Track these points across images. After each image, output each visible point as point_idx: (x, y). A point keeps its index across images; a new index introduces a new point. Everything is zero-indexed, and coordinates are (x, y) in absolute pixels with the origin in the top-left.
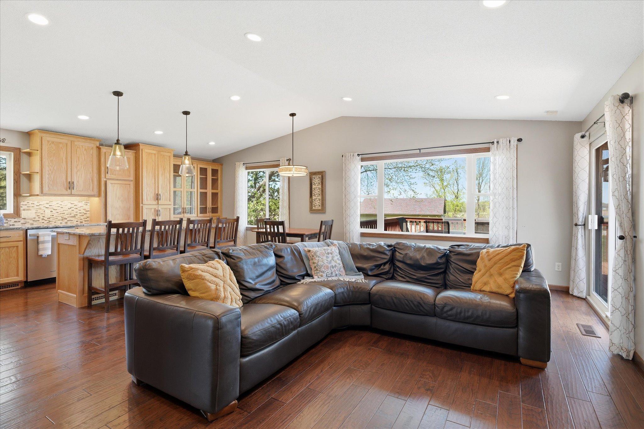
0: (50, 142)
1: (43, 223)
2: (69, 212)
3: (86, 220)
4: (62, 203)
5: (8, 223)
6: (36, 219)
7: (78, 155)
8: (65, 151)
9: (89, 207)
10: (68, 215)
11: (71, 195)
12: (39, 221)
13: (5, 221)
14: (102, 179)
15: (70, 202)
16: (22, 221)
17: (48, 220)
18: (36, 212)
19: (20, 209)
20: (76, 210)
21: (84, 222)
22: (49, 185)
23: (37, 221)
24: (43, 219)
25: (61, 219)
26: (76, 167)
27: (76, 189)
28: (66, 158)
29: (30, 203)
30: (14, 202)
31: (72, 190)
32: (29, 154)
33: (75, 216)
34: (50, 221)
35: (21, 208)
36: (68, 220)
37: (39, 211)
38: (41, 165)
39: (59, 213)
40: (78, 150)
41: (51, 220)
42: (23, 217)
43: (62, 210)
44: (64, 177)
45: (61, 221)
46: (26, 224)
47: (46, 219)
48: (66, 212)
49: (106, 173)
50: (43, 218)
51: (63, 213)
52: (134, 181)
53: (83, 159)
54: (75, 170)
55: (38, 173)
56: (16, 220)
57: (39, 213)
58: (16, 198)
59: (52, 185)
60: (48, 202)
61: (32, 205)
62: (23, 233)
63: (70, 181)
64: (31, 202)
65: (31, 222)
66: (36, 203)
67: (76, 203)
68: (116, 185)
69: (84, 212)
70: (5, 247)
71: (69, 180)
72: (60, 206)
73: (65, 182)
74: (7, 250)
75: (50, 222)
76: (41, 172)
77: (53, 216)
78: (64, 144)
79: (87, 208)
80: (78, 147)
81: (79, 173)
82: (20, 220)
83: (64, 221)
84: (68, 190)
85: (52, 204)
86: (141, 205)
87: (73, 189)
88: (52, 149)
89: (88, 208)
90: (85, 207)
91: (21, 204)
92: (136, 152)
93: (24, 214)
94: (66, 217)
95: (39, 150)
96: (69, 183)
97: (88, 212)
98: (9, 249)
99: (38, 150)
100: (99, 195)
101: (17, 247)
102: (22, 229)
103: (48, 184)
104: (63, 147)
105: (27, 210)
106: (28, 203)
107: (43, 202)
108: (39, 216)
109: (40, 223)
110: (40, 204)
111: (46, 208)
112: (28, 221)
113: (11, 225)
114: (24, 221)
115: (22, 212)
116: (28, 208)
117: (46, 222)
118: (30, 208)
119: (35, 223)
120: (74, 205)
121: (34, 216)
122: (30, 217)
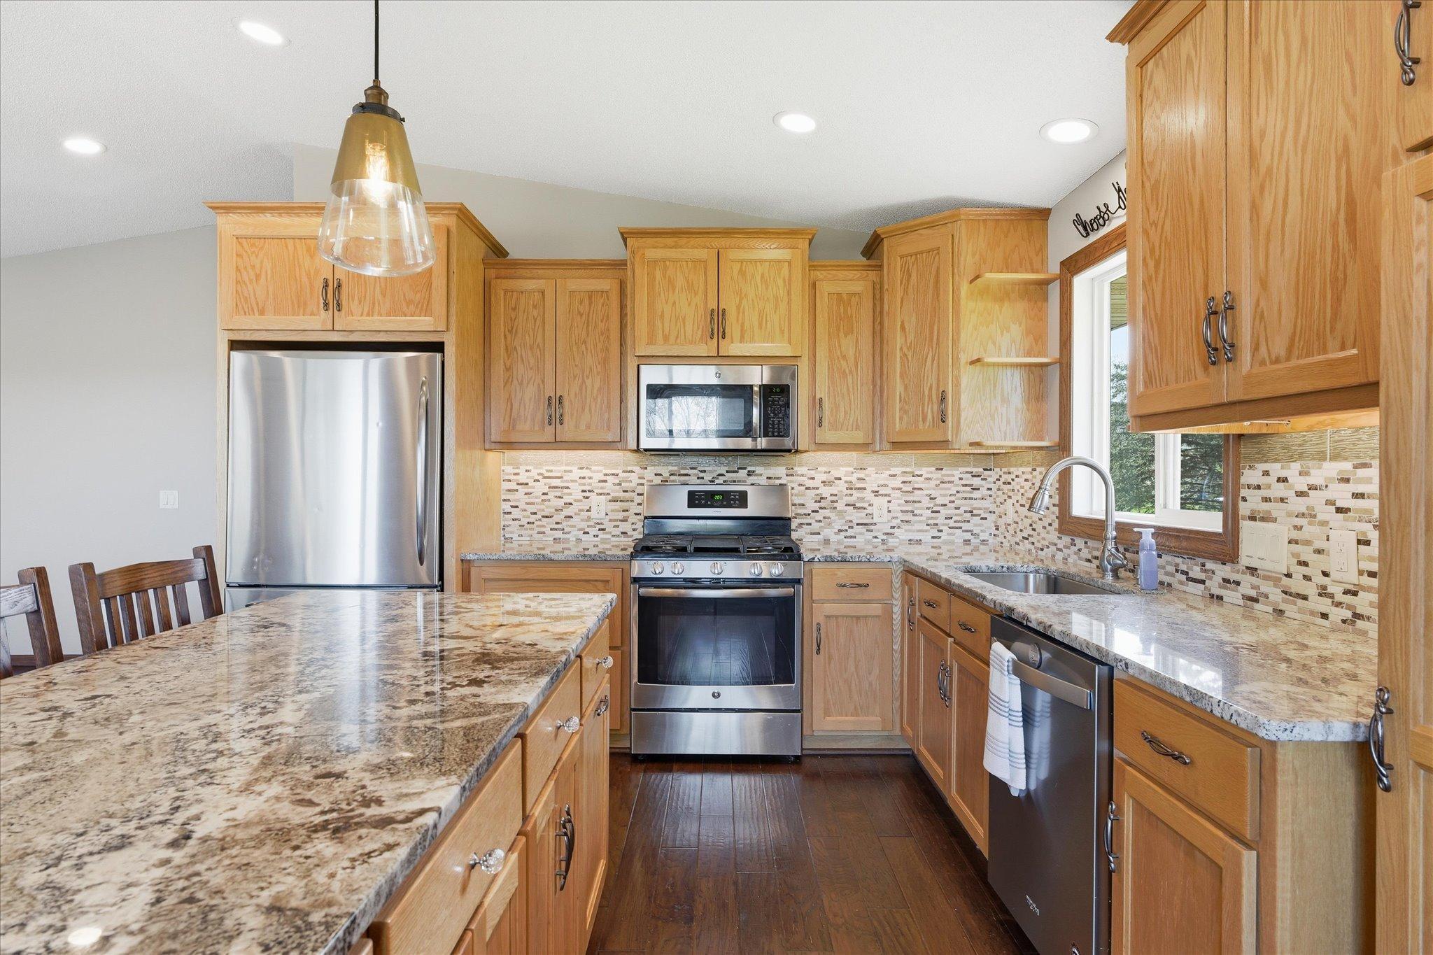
1: (1324, 616)
5: (1203, 582)
6: (1296, 586)
12: (1305, 598)
16: (1247, 585)
17: (1349, 607)
18: (1295, 535)
19: (1235, 508)
23: (1298, 595)
24: (1323, 592)
29: (1274, 478)
34: (1357, 616)
35: (1242, 504)
37: (1309, 531)
41: (1360, 604)
42: (1245, 560)
46: (1257, 606)
47: (1337, 591)
50: (1325, 581)
56: (1228, 571)
57: (1308, 543)
58: (1230, 444)
60: (1348, 466)
61: (1279, 490)
64: (1276, 469)
65: (1276, 595)
66: (1293, 472)
70: (972, 675)
75: (1359, 623)
77: (1373, 575)
82: (1236, 577)
84: (1212, 371)
85: (1366, 480)
91: (1243, 480)
93: (1253, 541)
105: (1263, 519)
106: (1266, 473)
107: (1327, 465)
108: (1305, 564)
109: (1312, 613)
110: (1312, 480)
111: (1339, 510)
112: (1266, 587)
113: (1212, 596)
114: (1253, 587)
115: (1245, 525)
116: (1266, 506)
117: (1338, 614)
118: (1275, 509)
119: (1290, 610)
121: (1281, 559)
122: (1268, 566)
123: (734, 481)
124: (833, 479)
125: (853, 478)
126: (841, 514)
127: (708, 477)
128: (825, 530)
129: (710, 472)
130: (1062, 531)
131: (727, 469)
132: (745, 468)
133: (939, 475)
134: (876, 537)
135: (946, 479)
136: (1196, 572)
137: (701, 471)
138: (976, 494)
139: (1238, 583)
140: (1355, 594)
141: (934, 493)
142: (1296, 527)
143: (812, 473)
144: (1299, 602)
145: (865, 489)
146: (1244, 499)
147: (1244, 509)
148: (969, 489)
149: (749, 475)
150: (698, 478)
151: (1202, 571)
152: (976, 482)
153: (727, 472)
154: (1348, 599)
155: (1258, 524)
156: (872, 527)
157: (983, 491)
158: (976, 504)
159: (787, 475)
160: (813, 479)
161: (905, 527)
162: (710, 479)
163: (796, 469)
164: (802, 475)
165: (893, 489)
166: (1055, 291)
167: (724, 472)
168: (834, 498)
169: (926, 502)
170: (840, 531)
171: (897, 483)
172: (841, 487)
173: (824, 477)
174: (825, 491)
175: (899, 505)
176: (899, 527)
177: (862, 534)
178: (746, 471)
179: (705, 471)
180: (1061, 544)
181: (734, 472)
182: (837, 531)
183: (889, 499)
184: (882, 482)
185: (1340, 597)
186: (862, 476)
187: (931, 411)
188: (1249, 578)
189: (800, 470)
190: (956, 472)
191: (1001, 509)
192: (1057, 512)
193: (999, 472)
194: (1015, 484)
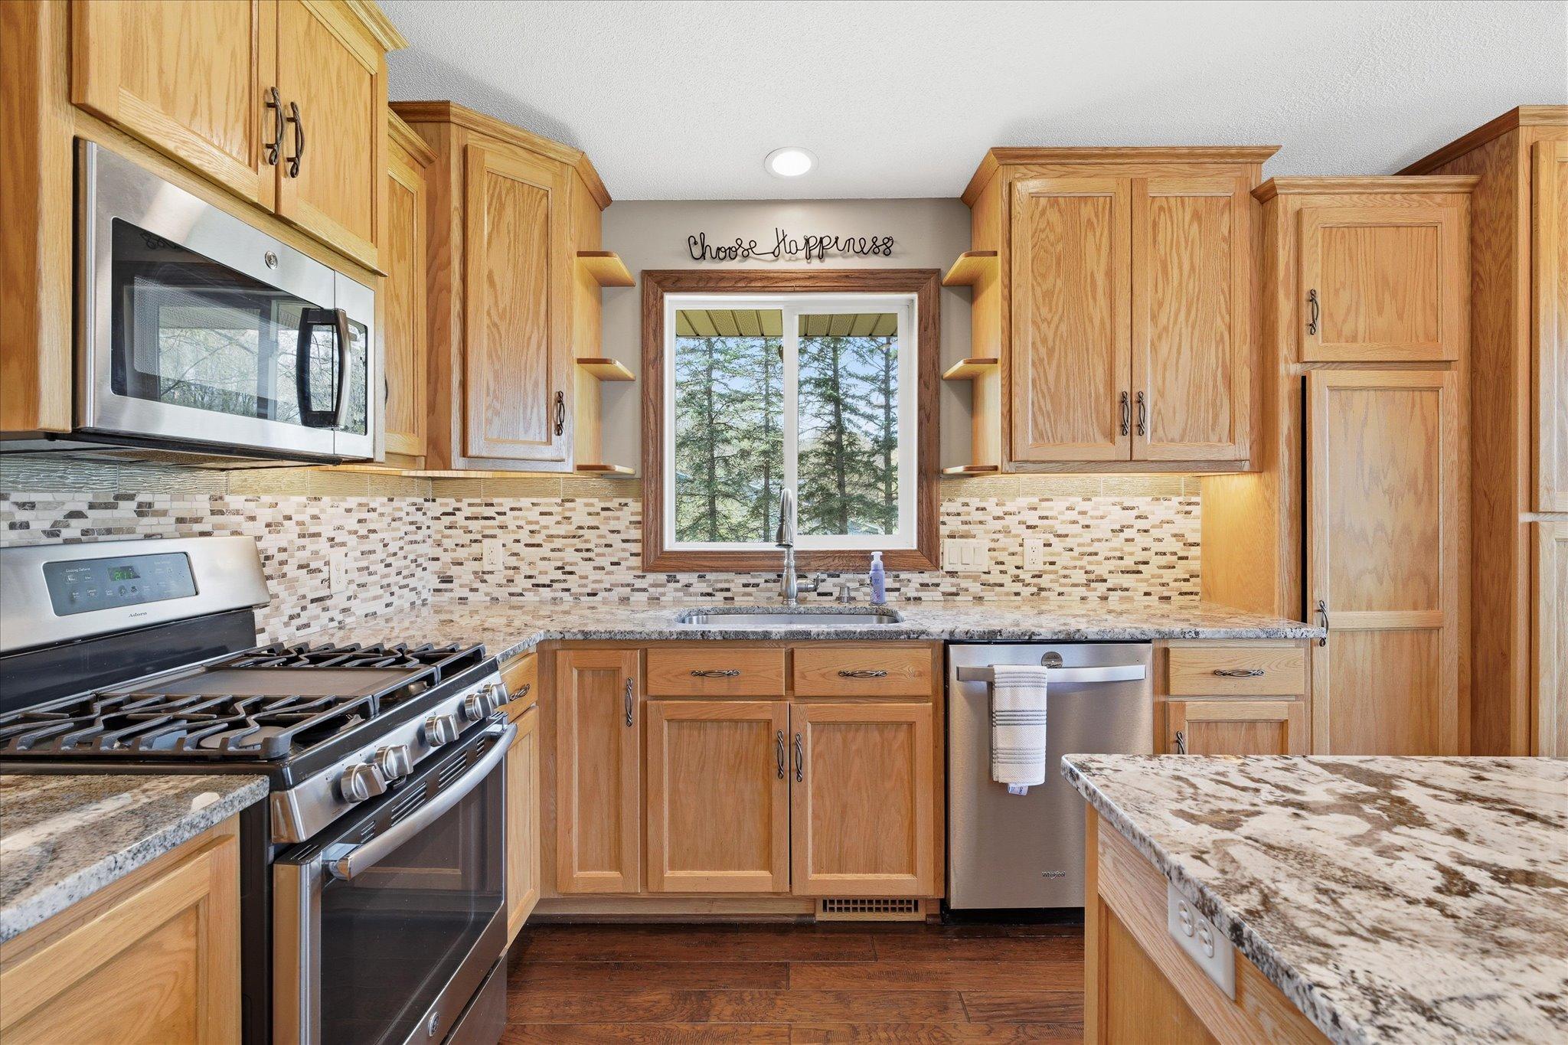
0: (1043, 201)
1: (1017, 594)
2: (1115, 550)
3: (1186, 587)
5: (898, 590)
6: (991, 578)
7: (1162, 252)
8: (1106, 232)
9: (1197, 524)
10: (1113, 564)
11: (1132, 463)
12: (1002, 585)
13: (888, 582)
14: (1282, 369)
15: (1117, 499)
16: (947, 585)
17: (1035, 585)
18: (993, 545)
19: (938, 530)
20: (1142, 540)
21: (1177, 599)
22: (1040, 420)
23: (996, 585)
24: (1016, 579)
25: (1083, 577)
26: (1154, 317)
27: (1154, 431)
28: (1110, 274)
29: (972, 509)
30: (920, 502)
31: (1136, 438)
32: (970, 288)
33: (1141, 567)
34: (1041, 589)
35: (942, 527)
36: (1109, 584)
37: (1004, 541)
38: (1006, 324)
39: (1075, 553)
40: (1161, 225)
41: (1044, 582)
42: (948, 568)
43: (1087, 536)
44: (1100, 372)
45: (1082, 591)
46: (958, 598)
47: (1026, 576)
48: (1103, 549)
49: (1305, 329)
50: (1017, 572)
51: (1090, 554)
52: (1462, 365)
53: (1186, 267)
54: (1147, 331)
55: (995, 361)
56: (926, 578)
57: (1004, 549)
58: (925, 483)
59: (1049, 417)
60: (1035, 500)
61: (979, 516)
62: (934, 661)
63: (1128, 390)
64: (975, 502)
65: (975, 588)
66: (990, 504)
67: (1143, 504)
68: (1359, 398)
69: (1177, 546)
70: (867, 723)
71: (1122, 386)
72: (1079, 518)
73: (1102, 399)
74: (875, 736)
75: (1043, 594)
76: (1006, 352)
77: (1052, 563)
78: (1101, 200)
79: (1192, 528)
80: (1161, 208)
81: (1164, 348)
82: (936, 581)
83: (1095, 590)
84: (1118, 438)
85: (1051, 509)
86: (1524, 517)
87: (1141, 433)
88: (1052, 238)
89: (1194, 531)
90: (1182, 524)
91: (942, 509)
92: (1474, 186)
93: (951, 553)
94: (1102, 570)
95: (999, 253)
96: (1123, 401)
97: (1195, 551)
98: (881, 732)
99: (995, 254)
100: (1262, 462)
101: (911, 725)
102: (931, 643)
103: (1033, 413)
104: (1097, 216)
105: (962, 537)
106: (966, 504)
107: (1019, 499)
108: (1002, 563)
109: (1007, 594)
110: (1006, 509)
111: (1029, 527)
112: (964, 584)
113: (909, 599)
114: (953, 585)
115: (946, 543)
116: (966, 527)
117: (1026, 592)
118: (974, 529)
119: (988, 595)
120: (1135, 513)
121: (983, 562)
122: (972, 568)
123: (109, 531)
124: (280, 519)
125: (306, 518)
126: (292, 584)
127: (40, 522)
128: (272, 621)
129: (48, 506)
130: (645, 568)
131: (89, 497)
132: (131, 497)
134: (332, 620)
135: (397, 515)
137: (22, 506)
138: (419, 537)
139: (937, 585)
140: (1040, 576)
141: (387, 536)
142: (994, 540)
143: (251, 508)
144: (997, 589)
145: (319, 535)
146: (944, 523)
147: (944, 530)
148: (413, 527)
149: (140, 513)
150: (12, 526)
151: (895, 581)
152: (418, 517)
153: (92, 506)
154: (1036, 580)
155: (957, 540)
156: (328, 603)
157: (424, 531)
158: (421, 549)
159: (213, 513)
160: (253, 518)
161: (363, 594)
162: (47, 526)
163: (227, 498)
164: (237, 512)
165: (350, 532)
167: (83, 507)
168: (283, 556)
169: (381, 554)
170: (291, 617)
171: (351, 523)
172: (291, 529)
173: (265, 515)
174: (271, 543)
175: (356, 560)
176: (356, 597)
177: (317, 617)
178: (133, 505)
179: (32, 506)
180: (639, 584)
181: (107, 506)
182: (286, 619)
183: (344, 550)
184: (338, 523)
185: (1028, 580)
186: (316, 511)
188: (949, 579)
189: (234, 501)
190: (404, 504)
191: (461, 554)
192: (636, 548)
193: (451, 503)
194: (509, 519)
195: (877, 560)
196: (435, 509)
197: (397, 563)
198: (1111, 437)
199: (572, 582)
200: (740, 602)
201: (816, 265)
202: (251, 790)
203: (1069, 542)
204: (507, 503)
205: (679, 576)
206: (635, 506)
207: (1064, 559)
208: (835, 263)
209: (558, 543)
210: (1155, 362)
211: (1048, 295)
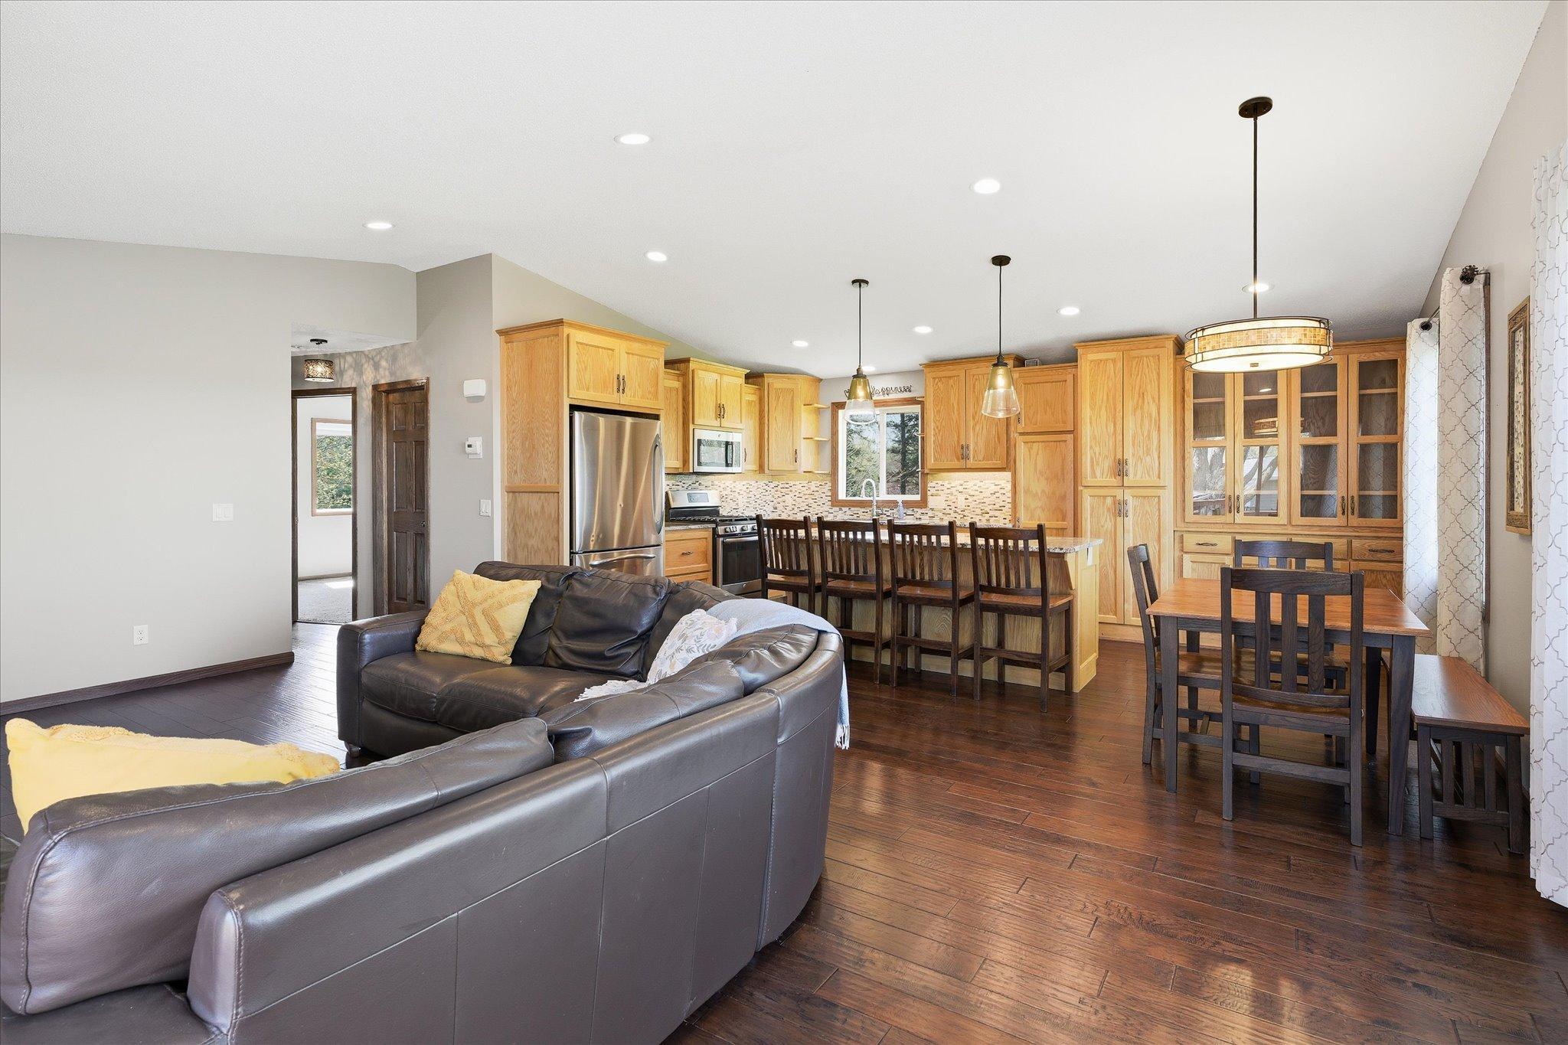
0: (936, 381)
1: (955, 517)
2: (992, 501)
4: (979, 484)
5: (913, 515)
6: (946, 511)
7: (978, 394)
8: (958, 389)
10: (991, 507)
11: (966, 469)
12: (950, 514)
14: (1012, 434)
15: (992, 482)
16: (930, 514)
17: (962, 514)
18: (947, 499)
19: (927, 493)
20: (1002, 498)
22: (936, 453)
23: (948, 514)
24: (955, 512)
25: (979, 512)
26: (974, 418)
27: (974, 457)
28: (959, 404)
31: (966, 461)
33: (1002, 508)
34: (964, 516)
36: (989, 515)
37: (950, 497)
39: (977, 502)
40: (976, 385)
41: (966, 513)
42: (931, 506)
43: (981, 496)
44: (956, 437)
45: (980, 517)
48: (987, 501)
49: (1018, 422)
50: (955, 509)
51: (982, 503)
54: (971, 423)
56: (923, 511)
57: (950, 500)
59: (939, 453)
60: (962, 482)
61: (942, 488)
63: (964, 444)
64: (940, 482)
65: (941, 515)
66: (946, 483)
68: (1035, 446)
71: (962, 443)
72: (978, 489)
73: (955, 447)
75: (965, 518)
76: (927, 432)
77: (969, 506)
78: (955, 378)
80: (976, 379)
81: (977, 428)
82: (928, 512)
83: (984, 516)
84: (961, 460)
85: (967, 485)
86: (1080, 488)
87: (968, 458)
88: (940, 392)
91: (927, 487)
93: (932, 502)
94: (987, 509)
95: (926, 397)
96: (963, 448)
100: (1008, 467)
103: (933, 453)
104: (955, 382)
105: (936, 496)
106: (937, 483)
107: (955, 482)
108: (950, 506)
109: (952, 517)
110: (951, 485)
112: (937, 513)
113: (917, 518)
115: (930, 499)
116: (937, 492)
117: (959, 517)
118: (940, 493)
119: (945, 518)
120: (1000, 487)
121: (944, 505)
122: (940, 507)
124: (726, 487)
125: (732, 486)
126: (728, 504)
127: (685, 486)
130: (833, 505)
132: (700, 482)
133: (756, 484)
135: (759, 487)
136: (909, 512)
140: (964, 511)
141: (755, 493)
143: (719, 484)
145: (735, 492)
146: (929, 491)
147: (929, 493)
148: (765, 491)
149: (700, 485)
151: (912, 512)
152: (766, 488)
153: (692, 484)
156: (738, 510)
157: (768, 492)
158: (767, 498)
159: (712, 485)
160: (720, 487)
161: (747, 510)
164: (716, 485)
165: (744, 492)
166: (828, 415)
168: (726, 497)
169: (753, 498)
171: (744, 489)
172: (728, 489)
173: (723, 486)
174: (724, 493)
175: (745, 499)
176: (745, 510)
178: (698, 484)
179: (684, 483)
180: (831, 511)
183: (742, 496)
184: (740, 489)
185: (960, 512)
186: (735, 484)
187: (790, 457)
188: (930, 511)
189: (716, 483)
190: (761, 483)
191: (780, 500)
192: (830, 498)
193: (777, 483)
194: (793, 489)
195: (900, 504)
196: (772, 485)
197: (759, 501)
198: (958, 459)
199: (811, 510)
200: (861, 517)
201: (886, 397)
202: (714, 526)
203: (975, 498)
204: (792, 483)
205: (843, 508)
206: (829, 484)
207: (973, 505)
208: (893, 396)
209: (807, 497)
210: (974, 435)
211: (938, 412)
